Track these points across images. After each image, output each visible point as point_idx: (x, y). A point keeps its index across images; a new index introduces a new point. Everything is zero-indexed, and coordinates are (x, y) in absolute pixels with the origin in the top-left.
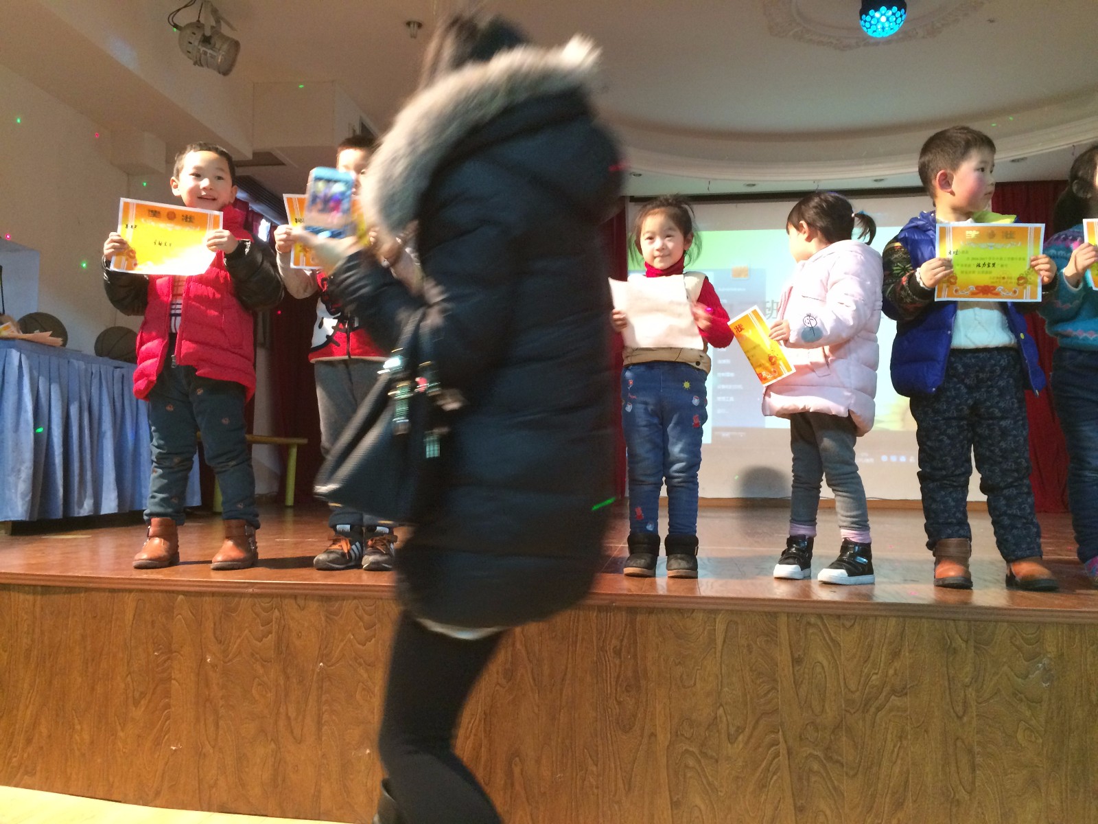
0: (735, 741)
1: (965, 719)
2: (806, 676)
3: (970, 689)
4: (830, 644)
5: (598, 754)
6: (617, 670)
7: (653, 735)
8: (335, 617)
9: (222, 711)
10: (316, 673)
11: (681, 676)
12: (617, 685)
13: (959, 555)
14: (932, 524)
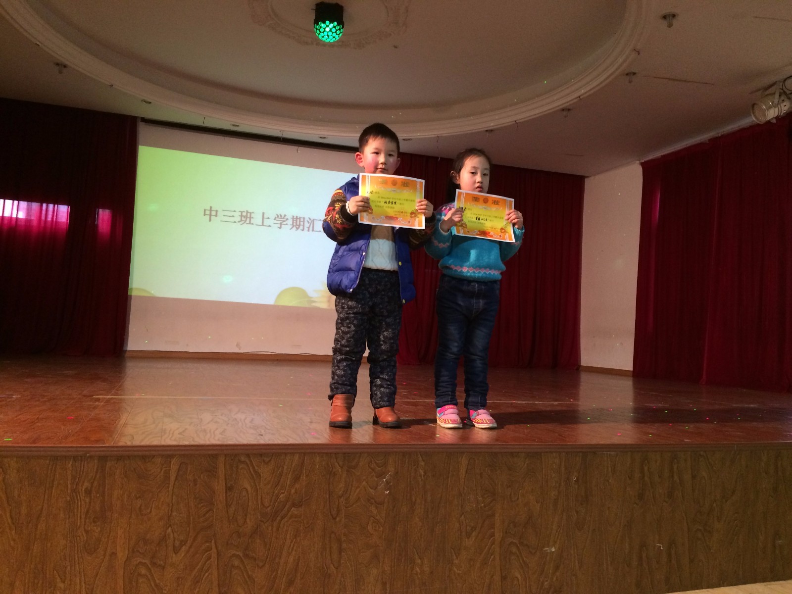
0: (179, 551)
1: (338, 519)
2: (235, 499)
3: (342, 499)
5: (65, 573)
6: (87, 507)
7: (114, 554)
11: (140, 507)
12: (86, 518)
13: (346, 405)
14: (334, 383)
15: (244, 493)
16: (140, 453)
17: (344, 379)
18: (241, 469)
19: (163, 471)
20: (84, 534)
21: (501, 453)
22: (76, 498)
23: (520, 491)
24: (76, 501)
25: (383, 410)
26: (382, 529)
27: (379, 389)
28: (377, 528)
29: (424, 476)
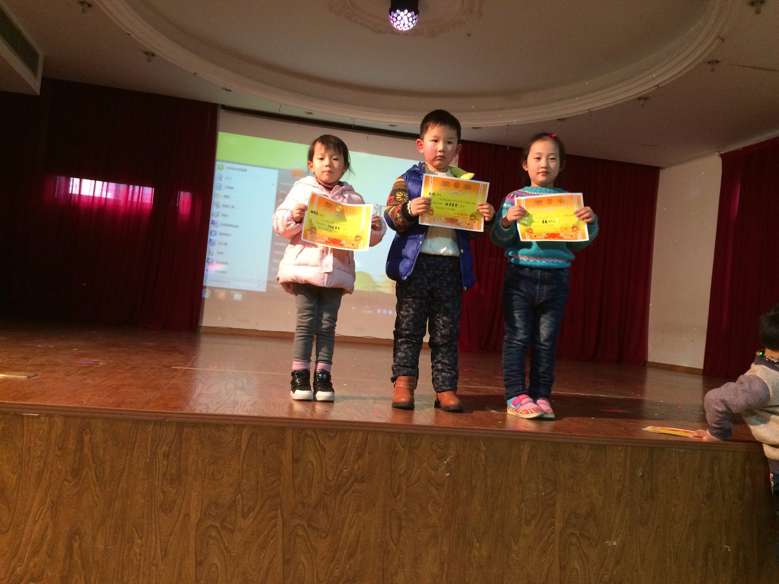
0: (247, 517)
1: (398, 497)
2: (301, 471)
3: (403, 478)
4: (320, 450)
5: (143, 530)
6: (165, 468)
7: (187, 515)
11: (213, 472)
12: (163, 480)
13: (409, 387)
14: (396, 365)
15: (310, 466)
16: (215, 421)
17: (405, 361)
18: (308, 442)
19: (235, 439)
20: (161, 495)
21: (564, 443)
22: (154, 460)
23: (583, 483)
24: (155, 463)
25: (445, 394)
26: (441, 510)
27: (441, 373)
28: (437, 508)
29: (485, 461)
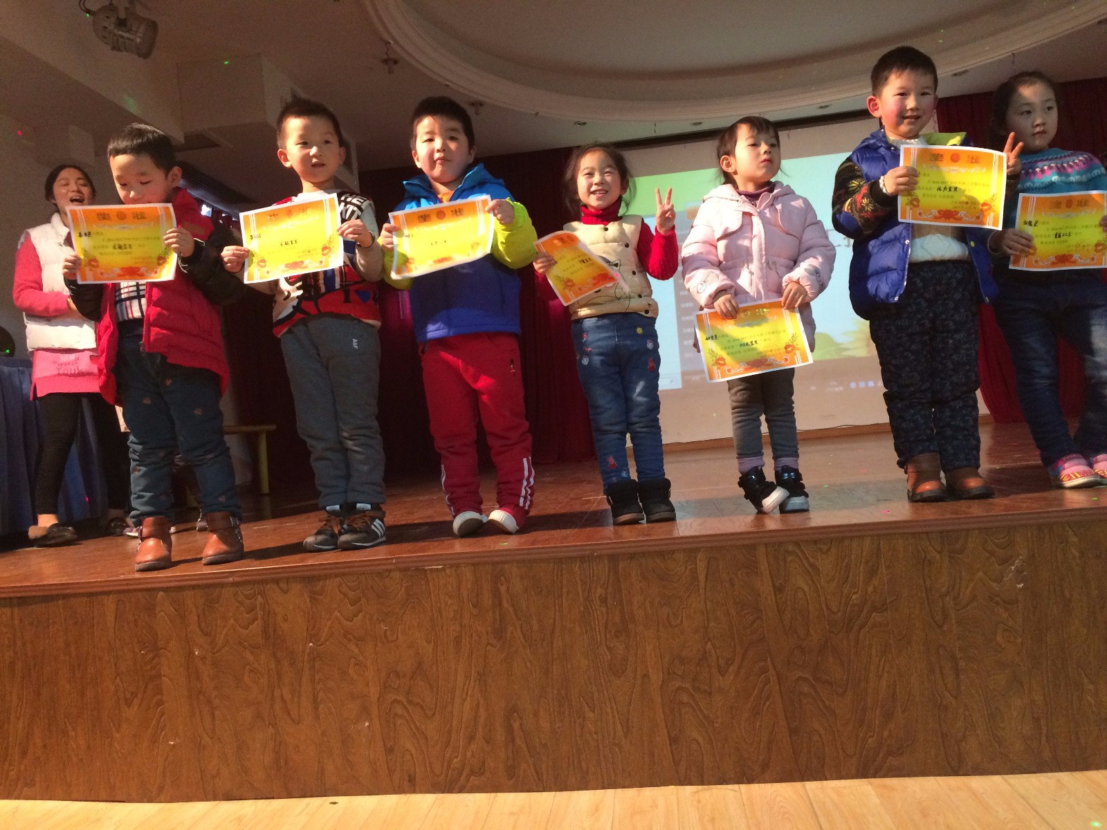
1: (945, 628)
2: (789, 603)
3: (948, 599)
4: (810, 570)
5: (593, 700)
6: (605, 617)
7: (646, 676)
8: (321, 597)
9: (216, 702)
10: (306, 653)
11: (668, 617)
13: (932, 469)
14: (902, 442)
15: (800, 595)
16: (657, 549)
17: (917, 433)
18: (791, 561)
19: (688, 569)
20: (608, 653)
22: (590, 607)
24: (592, 612)
26: (1019, 640)
28: (1012, 639)
29: (1080, 558)
